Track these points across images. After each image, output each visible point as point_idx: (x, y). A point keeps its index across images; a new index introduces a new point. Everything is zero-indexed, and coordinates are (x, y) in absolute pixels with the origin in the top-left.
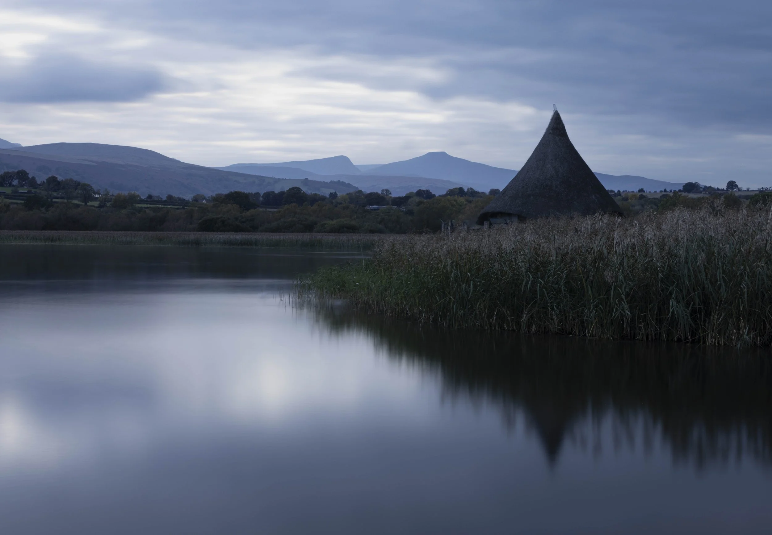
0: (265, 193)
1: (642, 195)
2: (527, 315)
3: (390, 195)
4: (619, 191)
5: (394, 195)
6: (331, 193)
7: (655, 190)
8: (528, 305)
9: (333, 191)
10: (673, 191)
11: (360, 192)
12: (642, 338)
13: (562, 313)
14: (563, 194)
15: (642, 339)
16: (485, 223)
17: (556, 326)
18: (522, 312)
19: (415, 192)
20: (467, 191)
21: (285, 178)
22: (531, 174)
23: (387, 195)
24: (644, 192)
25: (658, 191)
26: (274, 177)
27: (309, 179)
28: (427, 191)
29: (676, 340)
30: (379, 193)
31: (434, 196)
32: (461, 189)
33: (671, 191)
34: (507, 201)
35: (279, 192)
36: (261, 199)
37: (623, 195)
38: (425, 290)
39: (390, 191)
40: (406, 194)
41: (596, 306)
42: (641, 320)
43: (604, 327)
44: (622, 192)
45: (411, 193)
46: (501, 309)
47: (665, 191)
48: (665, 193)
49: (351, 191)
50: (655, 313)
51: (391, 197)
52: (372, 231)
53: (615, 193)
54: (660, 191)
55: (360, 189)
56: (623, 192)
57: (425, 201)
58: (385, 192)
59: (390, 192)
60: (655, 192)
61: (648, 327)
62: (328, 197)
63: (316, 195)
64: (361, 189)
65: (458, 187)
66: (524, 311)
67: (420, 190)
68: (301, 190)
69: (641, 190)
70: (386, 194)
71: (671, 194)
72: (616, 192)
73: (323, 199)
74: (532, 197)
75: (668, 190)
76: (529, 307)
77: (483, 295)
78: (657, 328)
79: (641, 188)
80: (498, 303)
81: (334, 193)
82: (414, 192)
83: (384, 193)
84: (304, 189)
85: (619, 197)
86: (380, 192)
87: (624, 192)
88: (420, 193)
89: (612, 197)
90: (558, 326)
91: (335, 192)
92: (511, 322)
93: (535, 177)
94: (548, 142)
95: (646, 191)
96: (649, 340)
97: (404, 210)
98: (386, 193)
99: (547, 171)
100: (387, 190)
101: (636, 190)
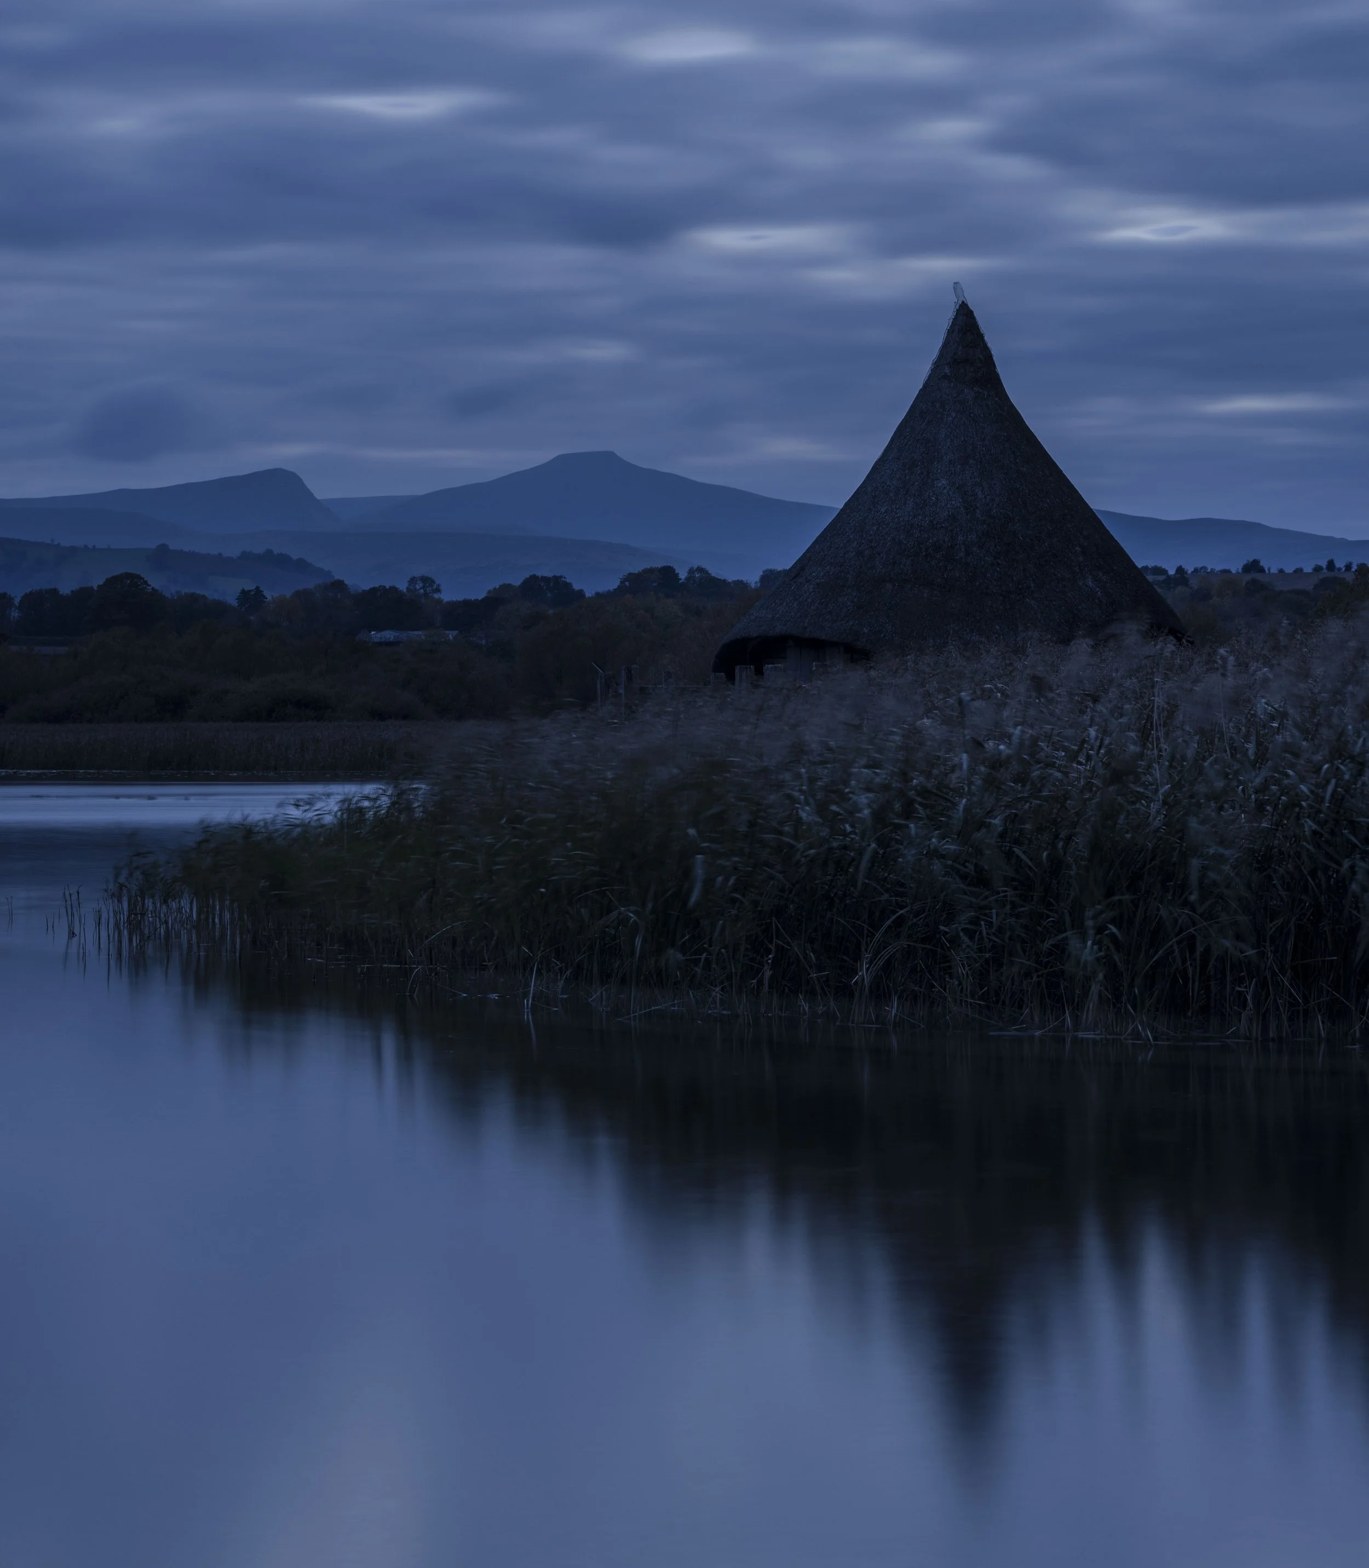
0: (26, 597)
1: (1254, 581)
2: (871, 963)
3: (436, 596)
4: (1180, 570)
5: (449, 595)
6: (243, 592)
7: (1298, 566)
8: (875, 932)
9: (250, 586)
10: (1354, 568)
11: (339, 585)
12: (1249, 1028)
13: (987, 955)
14: (989, 575)
15: (1248, 1034)
16: (737, 671)
17: (966, 996)
18: (857, 957)
19: (517, 582)
20: (687, 579)
21: (94, 547)
22: (886, 512)
23: (426, 594)
24: (1262, 570)
25: (1308, 569)
26: (56, 543)
27: (171, 548)
28: (557, 579)
29: (1358, 1035)
30: (401, 589)
31: (581, 593)
32: (668, 573)
33: (1348, 567)
34: (809, 600)
35: (72, 591)
36: (15, 614)
37: (1194, 583)
38: (543, 890)
39: (437, 582)
40: (489, 592)
41: (1100, 930)
42: (1243, 972)
43: (1124, 998)
44: (1190, 572)
45: (506, 587)
46: (788, 944)
47: (1331, 565)
48: (1330, 574)
49: (310, 583)
50: (1290, 947)
51: (439, 601)
52: (379, 715)
53: (1169, 577)
54: (1313, 566)
55: (337, 577)
56: (1192, 572)
57: (551, 612)
58: (421, 585)
59: (435, 587)
60: (1299, 571)
61: (1268, 995)
62: (235, 603)
63: (194, 598)
64: (341, 578)
65: (659, 564)
66: (863, 949)
67: (534, 577)
68: (146, 582)
69: (1253, 566)
70: (422, 591)
71: (1350, 577)
72: (1172, 572)
73: (218, 609)
74: (889, 586)
75: (1340, 564)
76: (878, 935)
77: (734, 901)
78: (1295, 999)
79: (1251, 560)
80: (777, 926)
81: (253, 593)
82: (514, 584)
83: (418, 587)
84: (156, 581)
85: (1180, 589)
86: (403, 586)
87: (1196, 570)
88: (533, 586)
89: (1159, 590)
90: (973, 997)
91: (257, 588)
92: (822, 989)
93: (898, 518)
94: (938, 405)
95: (1269, 569)
96: (1271, 1035)
97: (484, 642)
98: (423, 588)
99: (937, 499)
100: (426, 580)
101: (1235, 567)
